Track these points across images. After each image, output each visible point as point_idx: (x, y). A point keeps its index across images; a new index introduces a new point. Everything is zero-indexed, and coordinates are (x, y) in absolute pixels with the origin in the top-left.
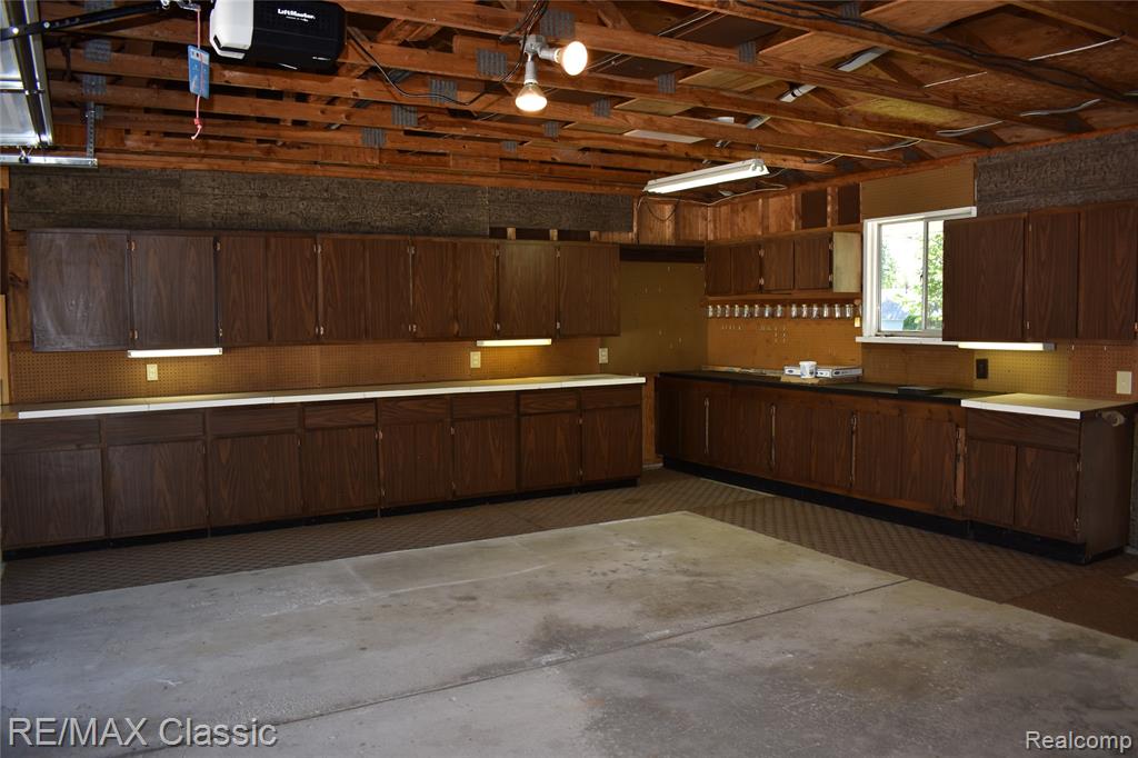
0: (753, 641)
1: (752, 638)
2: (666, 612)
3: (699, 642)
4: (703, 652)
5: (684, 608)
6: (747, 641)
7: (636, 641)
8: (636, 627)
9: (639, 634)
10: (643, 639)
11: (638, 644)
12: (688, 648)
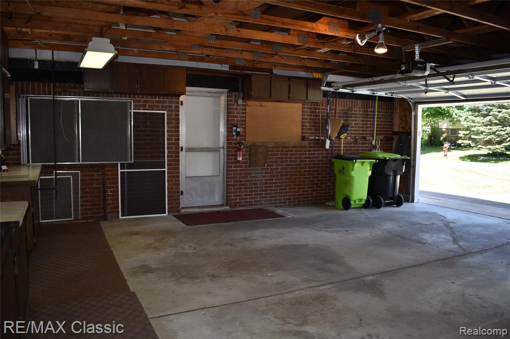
0: (281, 281)
1: (280, 283)
2: (321, 299)
3: (306, 281)
4: (305, 278)
5: (311, 301)
6: (284, 282)
7: (334, 284)
8: (336, 291)
9: (333, 287)
10: (331, 285)
11: (334, 283)
12: (311, 280)
